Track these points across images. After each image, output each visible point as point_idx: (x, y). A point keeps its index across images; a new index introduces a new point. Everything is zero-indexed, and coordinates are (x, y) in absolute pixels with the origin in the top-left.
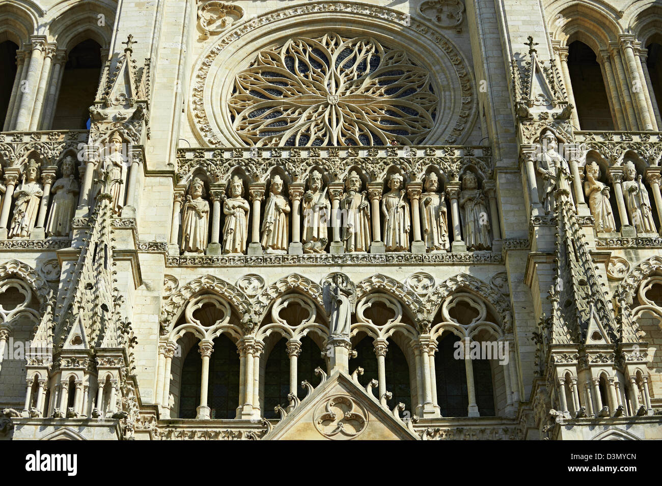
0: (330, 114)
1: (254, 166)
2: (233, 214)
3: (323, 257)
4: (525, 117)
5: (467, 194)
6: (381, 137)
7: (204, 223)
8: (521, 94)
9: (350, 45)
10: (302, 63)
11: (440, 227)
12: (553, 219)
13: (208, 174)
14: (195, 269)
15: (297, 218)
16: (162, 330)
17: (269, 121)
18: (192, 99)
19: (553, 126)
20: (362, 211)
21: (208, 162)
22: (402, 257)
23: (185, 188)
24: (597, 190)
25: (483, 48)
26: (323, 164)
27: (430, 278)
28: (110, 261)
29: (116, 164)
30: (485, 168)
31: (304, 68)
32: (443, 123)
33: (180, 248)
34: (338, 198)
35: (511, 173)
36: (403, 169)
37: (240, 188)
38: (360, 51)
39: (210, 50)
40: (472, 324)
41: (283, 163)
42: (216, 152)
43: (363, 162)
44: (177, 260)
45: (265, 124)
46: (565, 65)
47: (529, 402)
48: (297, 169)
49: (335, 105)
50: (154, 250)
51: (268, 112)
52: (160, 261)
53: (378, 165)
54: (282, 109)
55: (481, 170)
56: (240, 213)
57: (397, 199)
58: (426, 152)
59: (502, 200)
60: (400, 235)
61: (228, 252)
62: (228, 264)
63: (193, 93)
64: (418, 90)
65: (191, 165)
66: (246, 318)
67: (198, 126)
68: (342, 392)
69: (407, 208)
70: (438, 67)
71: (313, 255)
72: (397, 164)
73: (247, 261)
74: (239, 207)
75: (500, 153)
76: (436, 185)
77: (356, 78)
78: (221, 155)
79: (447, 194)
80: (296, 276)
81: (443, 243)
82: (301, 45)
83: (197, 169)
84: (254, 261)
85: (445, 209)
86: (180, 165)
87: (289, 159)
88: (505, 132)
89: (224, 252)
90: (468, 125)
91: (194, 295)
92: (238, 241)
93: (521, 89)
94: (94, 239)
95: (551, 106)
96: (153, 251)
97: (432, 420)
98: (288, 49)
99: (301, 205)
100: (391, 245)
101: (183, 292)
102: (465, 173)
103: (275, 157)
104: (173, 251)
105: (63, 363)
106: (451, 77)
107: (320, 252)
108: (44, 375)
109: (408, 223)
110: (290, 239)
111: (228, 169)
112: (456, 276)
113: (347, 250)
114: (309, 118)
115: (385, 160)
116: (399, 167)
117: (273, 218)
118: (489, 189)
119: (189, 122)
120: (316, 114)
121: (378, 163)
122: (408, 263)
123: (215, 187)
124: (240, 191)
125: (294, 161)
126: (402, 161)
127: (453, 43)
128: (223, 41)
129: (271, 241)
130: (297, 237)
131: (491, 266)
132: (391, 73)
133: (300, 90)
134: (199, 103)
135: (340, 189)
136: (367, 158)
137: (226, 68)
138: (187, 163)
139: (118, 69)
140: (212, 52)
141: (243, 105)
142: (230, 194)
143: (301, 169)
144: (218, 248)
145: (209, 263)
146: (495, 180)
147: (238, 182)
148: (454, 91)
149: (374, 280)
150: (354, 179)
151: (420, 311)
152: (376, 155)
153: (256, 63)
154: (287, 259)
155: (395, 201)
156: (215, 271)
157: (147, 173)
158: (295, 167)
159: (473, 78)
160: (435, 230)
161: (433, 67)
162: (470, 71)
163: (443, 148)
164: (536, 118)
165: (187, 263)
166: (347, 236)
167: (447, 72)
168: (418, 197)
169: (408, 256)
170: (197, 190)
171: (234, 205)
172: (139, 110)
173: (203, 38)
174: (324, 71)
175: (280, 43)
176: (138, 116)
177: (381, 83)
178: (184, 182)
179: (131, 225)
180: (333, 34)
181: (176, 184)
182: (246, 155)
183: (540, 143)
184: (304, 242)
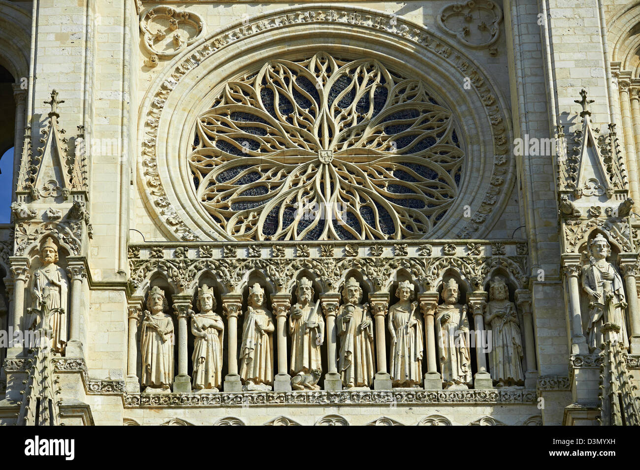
0: (323, 177)
1: (226, 270)
2: (204, 338)
3: (316, 395)
4: (570, 215)
5: (496, 308)
6: (389, 211)
7: (167, 348)
8: (567, 179)
9: (347, 71)
10: (284, 99)
11: (461, 353)
13: (170, 280)
14: (161, 411)
15: (283, 341)
17: (244, 187)
18: (141, 159)
19: (606, 226)
20: (363, 332)
21: (169, 264)
22: (413, 395)
23: (142, 300)
25: (522, 98)
26: (314, 267)
27: (447, 424)
28: (57, 421)
29: (52, 284)
30: (518, 273)
31: (287, 108)
32: (469, 191)
33: (140, 381)
34: (333, 313)
35: (550, 285)
36: (415, 273)
37: (211, 300)
38: (361, 79)
39: (161, 84)
41: (263, 265)
42: (177, 249)
43: (364, 265)
44: (138, 399)
45: (239, 191)
48: (281, 274)
49: (328, 165)
50: (109, 391)
51: (242, 173)
52: (117, 405)
53: (382, 269)
54: (260, 169)
55: (514, 275)
56: (212, 335)
57: (407, 314)
58: (443, 249)
59: (537, 314)
60: (410, 364)
61: (200, 388)
62: (200, 404)
63: (141, 149)
64: (438, 140)
65: (148, 269)
67: (153, 199)
69: (420, 327)
70: (464, 108)
71: (304, 391)
72: (407, 267)
73: (223, 400)
74: (211, 327)
75: (537, 256)
76: (456, 295)
77: (355, 124)
78: (184, 254)
79: (470, 308)
80: (283, 420)
81: (463, 374)
82: (282, 72)
83: (155, 274)
84: (233, 400)
85: (467, 330)
86: (133, 268)
87: (271, 260)
88: (545, 226)
89: (195, 388)
90: (502, 196)
92: (211, 373)
93: (567, 171)
95: (605, 196)
96: (108, 393)
98: (264, 78)
99: (287, 323)
100: (399, 378)
102: (492, 280)
103: (252, 257)
104: (132, 387)
106: (482, 124)
107: (312, 387)
109: (420, 348)
110: (276, 371)
111: (195, 274)
112: (479, 421)
113: (345, 385)
114: (295, 184)
115: (391, 262)
116: (409, 270)
117: (253, 342)
118: (523, 302)
119: (140, 193)
120: (304, 177)
121: (382, 266)
122: (420, 403)
123: (179, 299)
124: (211, 305)
125: (277, 263)
126: (413, 262)
127: (486, 74)
128: (177, 70)
129: (252, 372)
130: (283, 368)
131: (523, 407)
132: (402, 114)
133: (282, 140)
134: (151, 165)
135: (335, 302)
136: (369, 259)
137: (184, 110)
138: (141, 265)
140: (164, 87)
141: (208, 163)
142: (198, 309)
143: (287, 275)
144: (187, 383)
145: (177, 402)
146: (531, 290)
147: (208, 293)
148: (485, 146)
149: (378, 425)
150: (352, 288)
152: (381, 254)
153: (223, 100)
154: (273, 397)
155: (405, 317)
156: (185, 414)
157: (93, 285)
158: (278, 271)
159: (510, 128)
160: (454, 358)
161: (457, 108)
162: (507, 116)
163: (465, 244)
164: (584, 214)
165: (150, 402)
166: (345, 365)
167: (476, 116)
168: (432, 312)
169: (420, 393)
170: (156, 303)
171: (204, 325)
172: (76, 209)
173: (150, 66)
174: (313, 112)
175: (254, 68)
176: (75, 214)
177: (388, 130)
178: (140, 293)
179: (78, 368)
180: (324, 54)
181: (129, 296)
182: (217, 254)
183: (589, 249)
184: (293, 374)
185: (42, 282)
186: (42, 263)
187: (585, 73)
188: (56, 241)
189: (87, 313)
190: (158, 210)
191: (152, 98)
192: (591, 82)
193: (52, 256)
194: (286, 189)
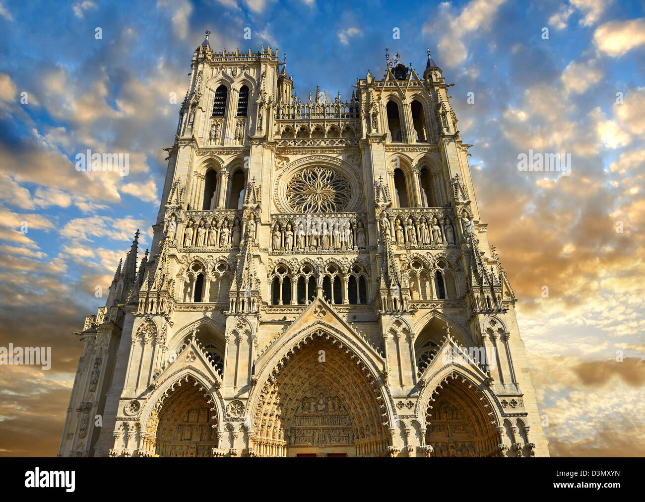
0: (318, 197)
1: (294, 220)
2: (288, 237)
3: (315, 251)
4: (377, 206)
5: (359, 230)
6: (333, 205)
7: (279, 240)
8: (376, 197)
9: (324, 171)
10: (309, 177)
11: (351, 241)
12: (384, 242)
14: (277, 256)
15: (307, 238)
16: (268, 277)
17: (299, 199)
18: (274, 193)
19: (386, 209)
21: (280, 219)
24: (399, 229)
27: (347, 259)
28: (252, 259)
29: (252, 224)
31: (310, 180)
32: (353, 200)
33: (272, 249)
35: (372, 224)
38: (327, 173)
40: (359, 274)
42: (282, 215)
45: (297, 200)
46: (393, 179)
47: (375, 301)
49: (319, 194)
51: (298, 196)
52: (267, 254)
54: (303, 195)
56: (290, 237)
58: (347, 215)
59: (369, 231)
60: (338, 244)
63: (274, 190)
64: (346, 188)
65: (275, 220)
66: (293, 273)
67: (277, 203)
68: (320, 304)
70: (352, 180)
71: (312, 251)
74: (290, 235)
75: (369, 216)
77: (326, 184)
78: (284, 216)
79: (353, 229)
80: (307, 258)
81: (351, 246)
82: (308, 171)
84: (295, 253)
85: (352, 235)
86: (272, 220)
88: (371, 209)
89: (286, 250)
90: (361, 201)
91: (277, 265)
92: (290, 246)
93: (376, 195)
94: (247, 252)
95: (386, 202)
96: (264, 252)
97: (346, 305)
98: (304, 172)
100: (335, 247)
101: (274, 264)
102: (358, 222)
104: (270, 250)
105: (240, 295)
106: (356, 184)
108: (235, 299)
109: (341, 240)
110: (305, 246)
112: (355, 258)
113: (322, 249)
114: (311, 198)
117: (300, 239)
119: (274, 201)
120: (313, 197)
122: (340, 253)
124: (290, 229)
127: (357, 171)
128: (283, 171)
129: (300, 246)
130: (307, 245)
131: (365, 254)
132: (337, 181)
133: (308, 188)
134: (277, 194)
137: (285, 180)
139: (251, 190)
140: (280, 175)
141: (290, 193)
142: (287, 230)
145: (281, 254)
146: (368, 225)
147: (290, 226)
148: (357, 189)
149: (330, 259)
151: (344, 270)
153: (294, 178)
156: (283, 257)
157: (262, 224)
160: (349, 242)
161: (350, 179)
162: (362, 181)
163: (352, 213)
164: (380, 206)
166: (322, 244)
167: (355, 181)
170: (277, 229)
171: (288, 234)
172: (258, 205)
173: (277, 170)
174: (316, 181)
175: (302, 170)
176: (258, 207)
177: (334, 185)
178: (273, 226)
179: (258, 246)
180: (319, 167)
181: (270, 227)
182: (292, 216)
183: (382, 215)
184: (310, 246)
185: (250, 224)
186: (250, 219)
187: (381, 171)
188: (253, 214)
189: (260, 231)
190: (278, 205)
191: (277, 178)
192: (382, 173)
193: (252, 217)
194: (309, 200)
